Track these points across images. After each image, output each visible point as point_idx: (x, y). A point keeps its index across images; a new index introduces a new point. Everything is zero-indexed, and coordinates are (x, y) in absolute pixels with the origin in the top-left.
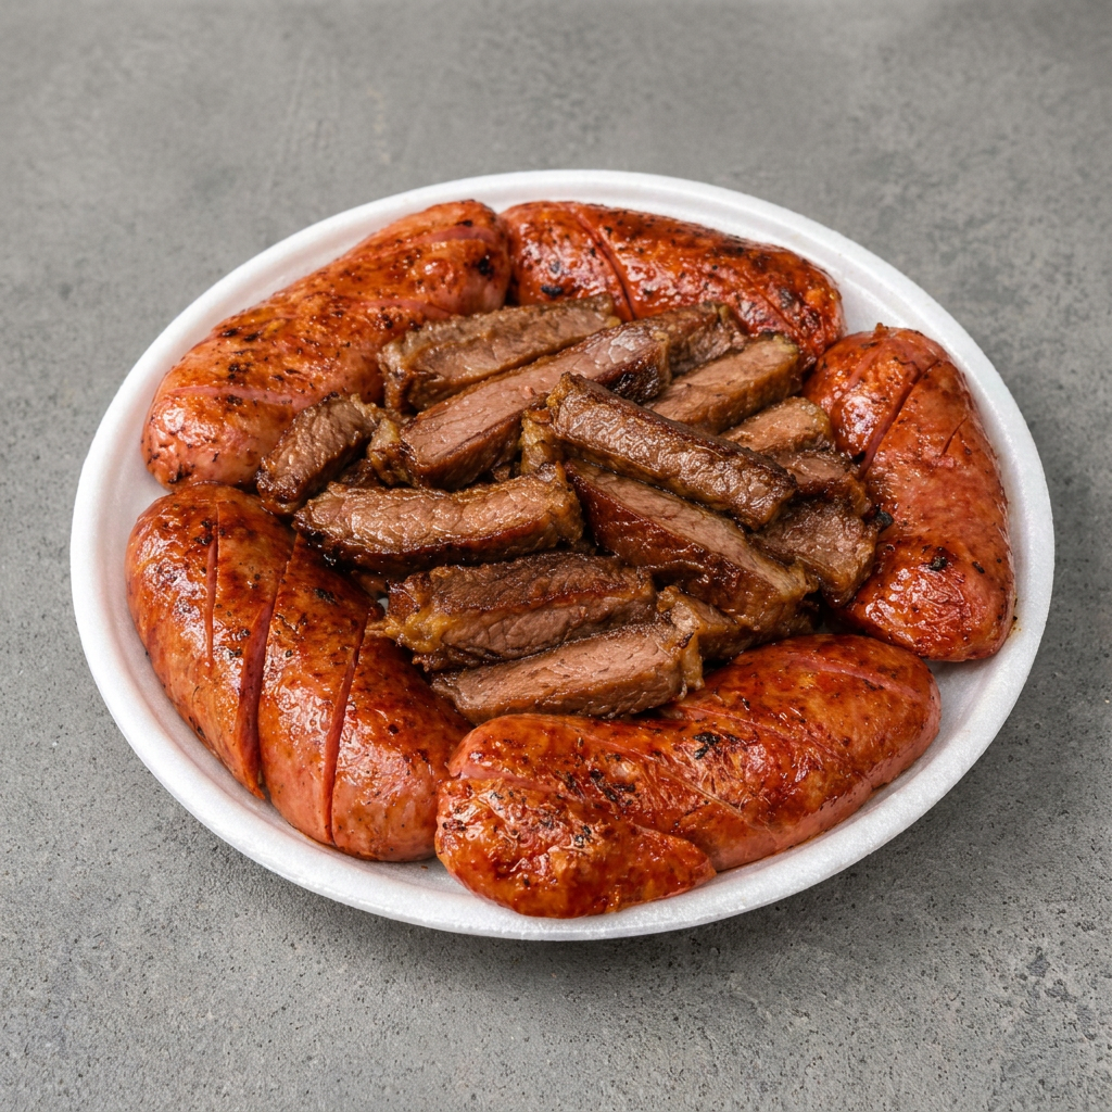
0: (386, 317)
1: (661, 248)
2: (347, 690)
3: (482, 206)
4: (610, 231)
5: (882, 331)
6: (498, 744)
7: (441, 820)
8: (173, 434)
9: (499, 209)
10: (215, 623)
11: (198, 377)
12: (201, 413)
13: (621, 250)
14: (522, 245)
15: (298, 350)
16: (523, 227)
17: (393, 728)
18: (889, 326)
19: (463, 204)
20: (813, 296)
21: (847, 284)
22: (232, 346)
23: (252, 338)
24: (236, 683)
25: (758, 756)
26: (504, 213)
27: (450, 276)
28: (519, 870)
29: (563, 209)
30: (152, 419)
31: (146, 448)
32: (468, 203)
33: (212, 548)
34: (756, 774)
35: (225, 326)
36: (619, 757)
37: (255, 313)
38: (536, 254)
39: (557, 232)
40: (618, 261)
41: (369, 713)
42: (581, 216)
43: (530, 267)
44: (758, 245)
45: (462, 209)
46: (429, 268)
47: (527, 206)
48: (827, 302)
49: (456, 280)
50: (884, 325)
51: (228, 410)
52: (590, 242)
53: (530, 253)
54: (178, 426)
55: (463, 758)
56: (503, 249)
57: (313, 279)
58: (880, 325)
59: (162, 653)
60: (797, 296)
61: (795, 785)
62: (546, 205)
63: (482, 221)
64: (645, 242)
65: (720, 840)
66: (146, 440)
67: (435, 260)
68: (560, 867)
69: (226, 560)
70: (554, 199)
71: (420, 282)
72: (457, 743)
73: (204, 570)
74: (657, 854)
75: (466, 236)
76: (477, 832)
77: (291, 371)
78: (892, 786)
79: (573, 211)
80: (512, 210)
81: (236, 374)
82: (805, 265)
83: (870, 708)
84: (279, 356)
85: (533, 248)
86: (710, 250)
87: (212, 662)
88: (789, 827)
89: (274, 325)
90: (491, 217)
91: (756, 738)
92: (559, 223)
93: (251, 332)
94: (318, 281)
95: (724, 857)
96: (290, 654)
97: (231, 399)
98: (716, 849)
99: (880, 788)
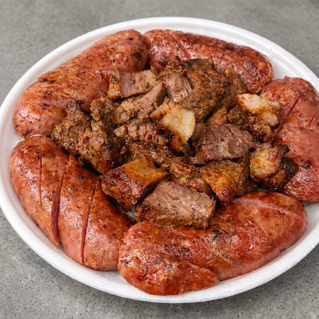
0: (101, 74)
1: (203, 47)
2: (89, 213)
3: (136, 32)
4: (184, 41)
5: (287, 78)
6: (140, 233)
7: (120, 259)
8: (24, 118)
9: (142, 32)
10: (42, 189)
11: (33, 97)
12: (34, 110)
13: (188, 49)
14: (152, 47)
15: (69, 86)
16: (152, 39)
17: (105, 227)
18: (290, 77)
19: (129, 31)
20: (261, 65)
21: (274, 61)
22: (45, 85)
23: (52, 82)
24: (50, 210)
25: (235, 239)
26: (144, 34)
27: (125, 59)
28: (147, 278)
29: (166, 32)
30: (17, 112)
31: (14, 122)
32: (132, 31)
33: (40, 161)
34: (234, 246)
35: (42, 78)
36: (184, 239)
37: (54, 73)
38: (156, 50)
39: (164, 42)
40: (187, 52)
41: (96, 221)
42: (174, 36)
43: (154, 55)
44: (239, 46)
45: (129, 33)
46: (117, 56)
47: (153, 32)
48: (266, 67)
49: (127, 60)
50: (288, 76)
51: (44, 109)
52: (177, 46)
53: (154, 49)
54: (26, 115)
55: (127, 237)
56: (145, 48)
57: (74, 60)
58: (286, 76)
59: (24, 199)
60: (254, 65)
61: (249, 250)
62: (161, 31)
63: (137, 38)
64: (197, 45)
65: (221, 270)
66: (15, 119)
67: (120, 53)
68: (162, 278)
69: (45, 165)
70: (163, 29)
71: (114, 61)
72: (126, 231)
73: (37, 169)
74: (197, 274)
75: (131, 44)
76: (132, 264)
77: (66, 94)
78: (288, 250)
79: (171, 33)
80: (147, 33)
81: (47, 96)
82: (257, 54)
83: (279, 221)
84: (62, 89)
85: (155, 47)
86: (222, 49)
87: (41, 203)
88: (247, 265)
89: (61, 77)
90: (140, 36)
91: (235, 233)
92: (165, 38)
93: (52, 80)
94: (76, 61)
95: (223, 276)
96: (69, 200)
97: (45, 105)
98: (220, 273)
99: (283, 251)
